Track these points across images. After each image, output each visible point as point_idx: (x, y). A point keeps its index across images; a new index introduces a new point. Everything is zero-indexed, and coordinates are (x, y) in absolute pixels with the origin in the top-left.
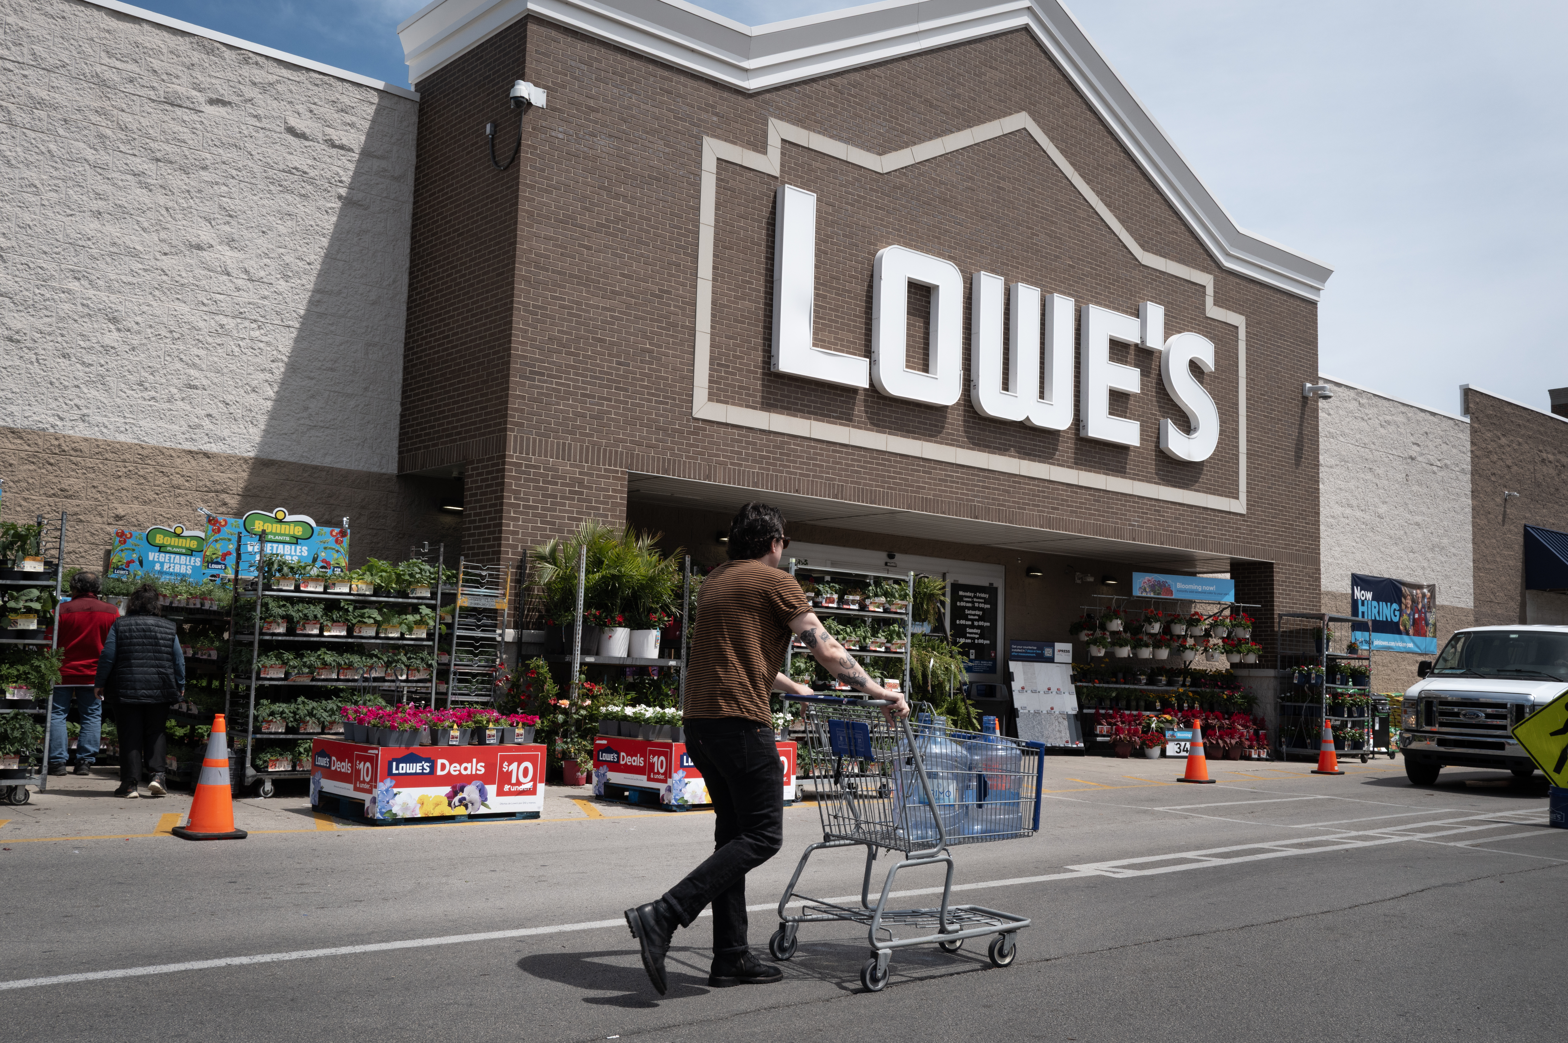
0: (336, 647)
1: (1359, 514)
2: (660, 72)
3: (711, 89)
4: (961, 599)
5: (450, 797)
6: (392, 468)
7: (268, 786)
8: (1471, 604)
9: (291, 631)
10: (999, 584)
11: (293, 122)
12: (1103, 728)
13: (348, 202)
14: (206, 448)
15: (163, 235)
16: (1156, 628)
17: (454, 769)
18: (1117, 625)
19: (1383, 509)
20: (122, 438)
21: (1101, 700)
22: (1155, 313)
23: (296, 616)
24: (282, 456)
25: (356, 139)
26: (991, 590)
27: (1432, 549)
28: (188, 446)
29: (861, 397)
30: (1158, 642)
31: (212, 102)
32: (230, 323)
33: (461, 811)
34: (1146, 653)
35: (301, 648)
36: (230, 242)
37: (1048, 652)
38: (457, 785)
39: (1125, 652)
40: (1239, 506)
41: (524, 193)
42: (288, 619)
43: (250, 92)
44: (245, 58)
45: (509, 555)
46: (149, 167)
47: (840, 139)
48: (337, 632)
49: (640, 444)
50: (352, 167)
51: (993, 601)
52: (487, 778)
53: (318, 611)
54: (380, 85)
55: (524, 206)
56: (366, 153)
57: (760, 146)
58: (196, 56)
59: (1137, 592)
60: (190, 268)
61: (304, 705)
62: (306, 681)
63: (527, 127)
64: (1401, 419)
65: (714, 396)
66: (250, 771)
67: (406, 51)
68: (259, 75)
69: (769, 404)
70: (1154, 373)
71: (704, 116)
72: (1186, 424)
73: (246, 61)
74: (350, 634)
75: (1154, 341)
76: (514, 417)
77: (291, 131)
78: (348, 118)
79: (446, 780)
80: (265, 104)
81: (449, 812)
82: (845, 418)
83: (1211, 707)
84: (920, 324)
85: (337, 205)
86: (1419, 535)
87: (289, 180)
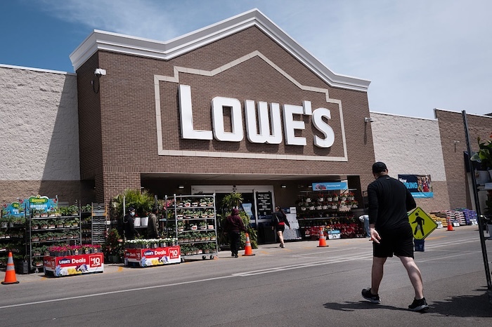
0: (53, 231)
1: (398, 155)
2: (139, 59)
3: (155, 61)
4: (260, 197)
5: (76, 269)
6: (79, 179)
7: (37, 270)
8: (445, 180)
9: (39, 228)
10: (272, 191)
11: (41, 87)
12: (307, 232)
13: (60, 107)
14: (26, 179)
15: (9, 123)
16: (322, 200)
17: (77, 261)
18: (309, 200)
19: (407, 153)
20: (3, 179)
21: (307, 223)
22: (308, 104)
23: (40, 224)
24: (47, 179)
25: (60, 89)
26: (270, 193)
27: (428, 163)
28: (21, 179)
29: (211, 142)
30: (323, 204)
31: (19, 85)
32: (29, 144)
33: (80, 272)
34: (319, 208)
35: (43, 232)
36: (28, 122)
37: (288, 211)
38: (78, 265)
39: (312, 208)
40: (345, 159)
41: (102, 99)
42: (38, 225)
43: (29, 81)
44: (27, 72)
45: (107, 200)
46: (4, 105)
47: (197, 68)
48: (52, 227)
49: (143, 164)
50: (60, 97)
51: (270, 196)
52: (87, 263)
53: (46, 222)
54: (66, 73)
55: (102, 103)
56: (63, 93)
57: (172, 75)
58: (14, 74)
59: (314, 189)
60: (17, 131)
61: (45, 247)
62: (45, 241)
63: (101, 81)
64: (412, 123)
65: (164, 148)
66: (32, 266)
67: (72, 62)
68: (31, 76)
69: (182, 148)
70: (310, 122)
71: (154, 69)
72: (323, 136)
73: (27, 73)
74: (56, 227)
75: (308, 112)
76: (105, 162)
77: (41, 90)
78: (57, 84)
79: (75, 264)
80: (34, 83)
81: (76, 273)
82: (207, 149)
83: (344, 222)
84: (228, 118)
85: (57, 108)
86: (422, 159)
87: (42, 103)
